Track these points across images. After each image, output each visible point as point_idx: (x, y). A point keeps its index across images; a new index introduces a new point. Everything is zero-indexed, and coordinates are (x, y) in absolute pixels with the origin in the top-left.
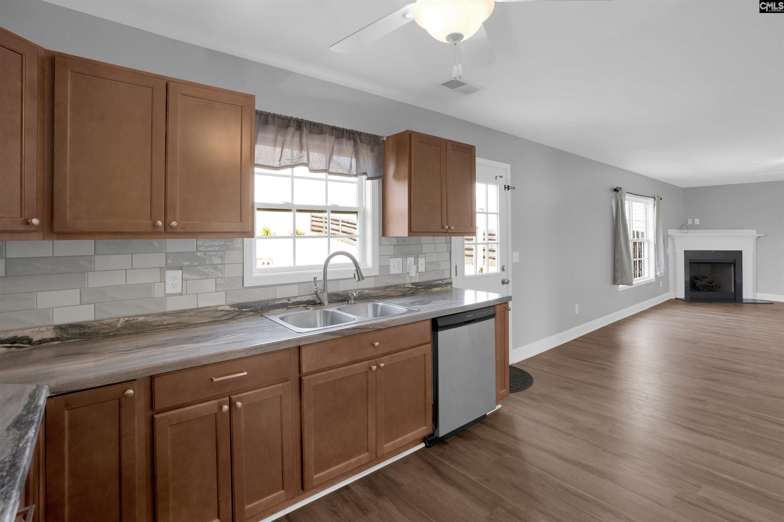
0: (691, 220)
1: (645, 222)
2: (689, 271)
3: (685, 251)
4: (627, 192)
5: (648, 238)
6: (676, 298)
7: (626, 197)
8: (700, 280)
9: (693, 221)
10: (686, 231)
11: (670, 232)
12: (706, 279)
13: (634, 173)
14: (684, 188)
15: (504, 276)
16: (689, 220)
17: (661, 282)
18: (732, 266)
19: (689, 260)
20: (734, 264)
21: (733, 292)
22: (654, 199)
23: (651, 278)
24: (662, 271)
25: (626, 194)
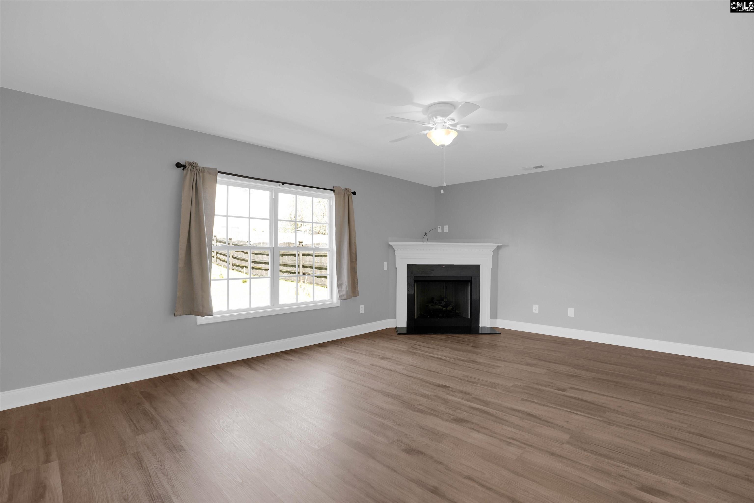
2: (414, 291)
3: (409, 266)
5: (332, 247)
6: (396, 328)
7: (218, 178)
8: (434, 303)
9: (443, 228)
12: (442, 302)
14: (435, 188)
16: (439, 226)
17: (361, 307)
19: (414, 278)
20: (471, 282)
21: (470, 318)
22: (333, 191)
23: (332, 301)
24: (344, 293)
25: (219, 174)
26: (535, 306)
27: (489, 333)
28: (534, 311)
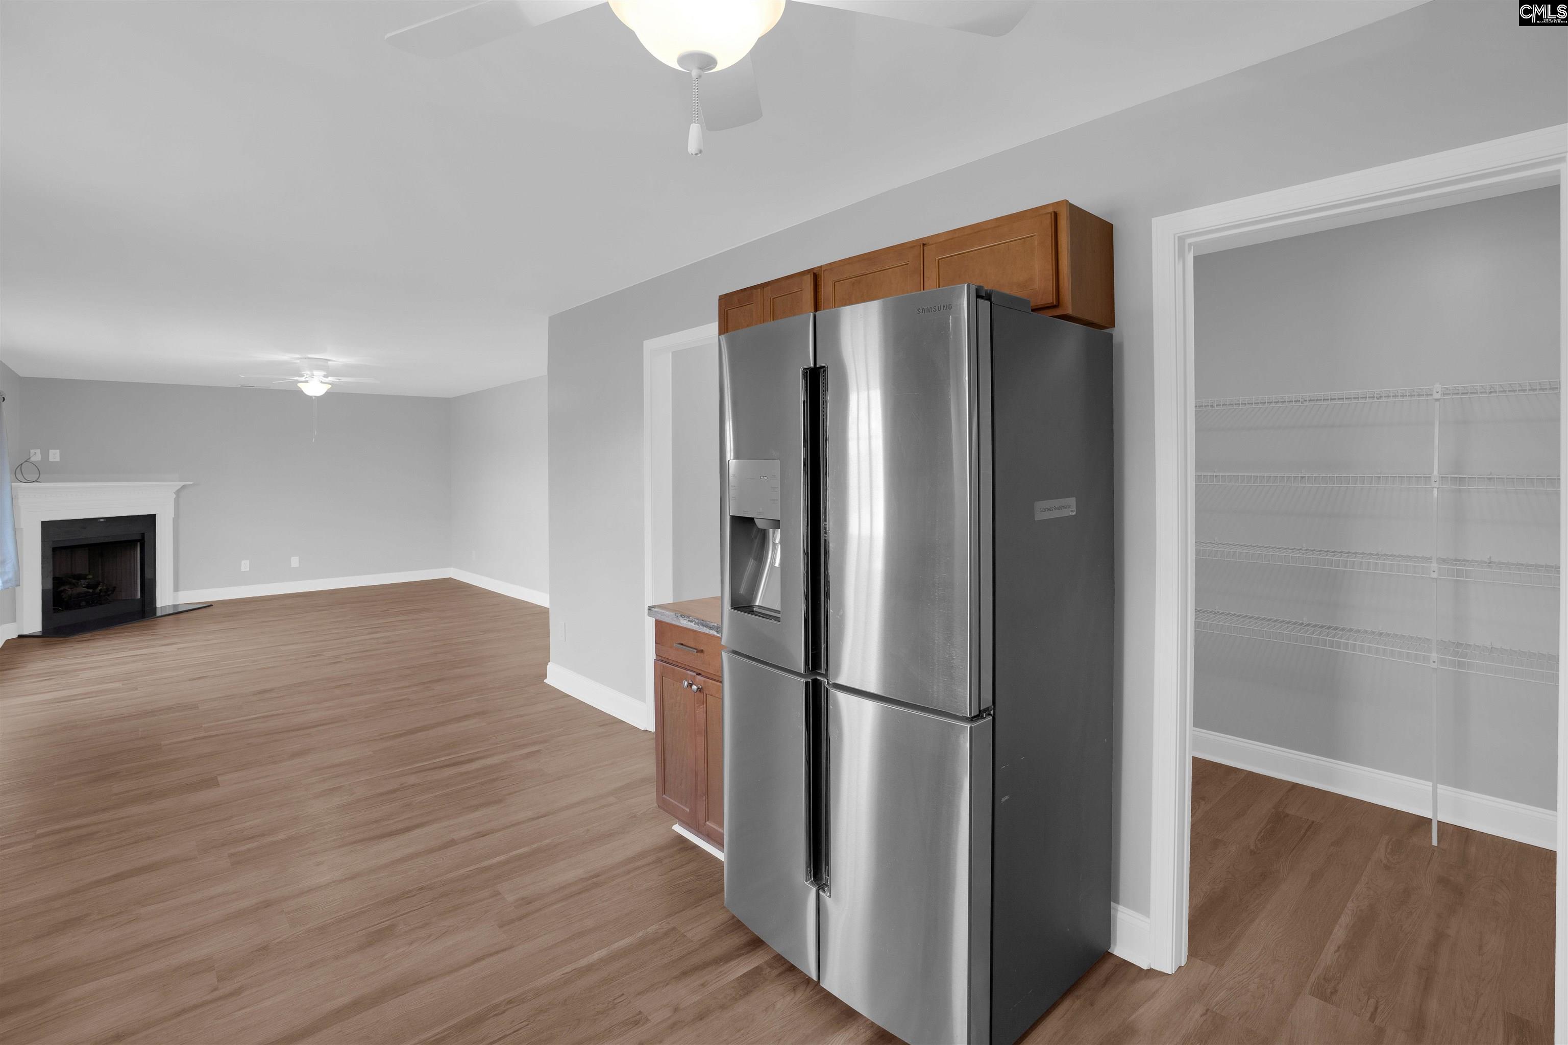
0: (38, 451)
2: (51, 567)
3: (43, 524)
6: (21, 636)
12: (83, 581)
14: (23, 378)
18: (135, 546)
19: (50, 544)
20: (142, 541)
21: (139, 597)
26: (243, 562)
27: (173, 612)
28: (243, 570)
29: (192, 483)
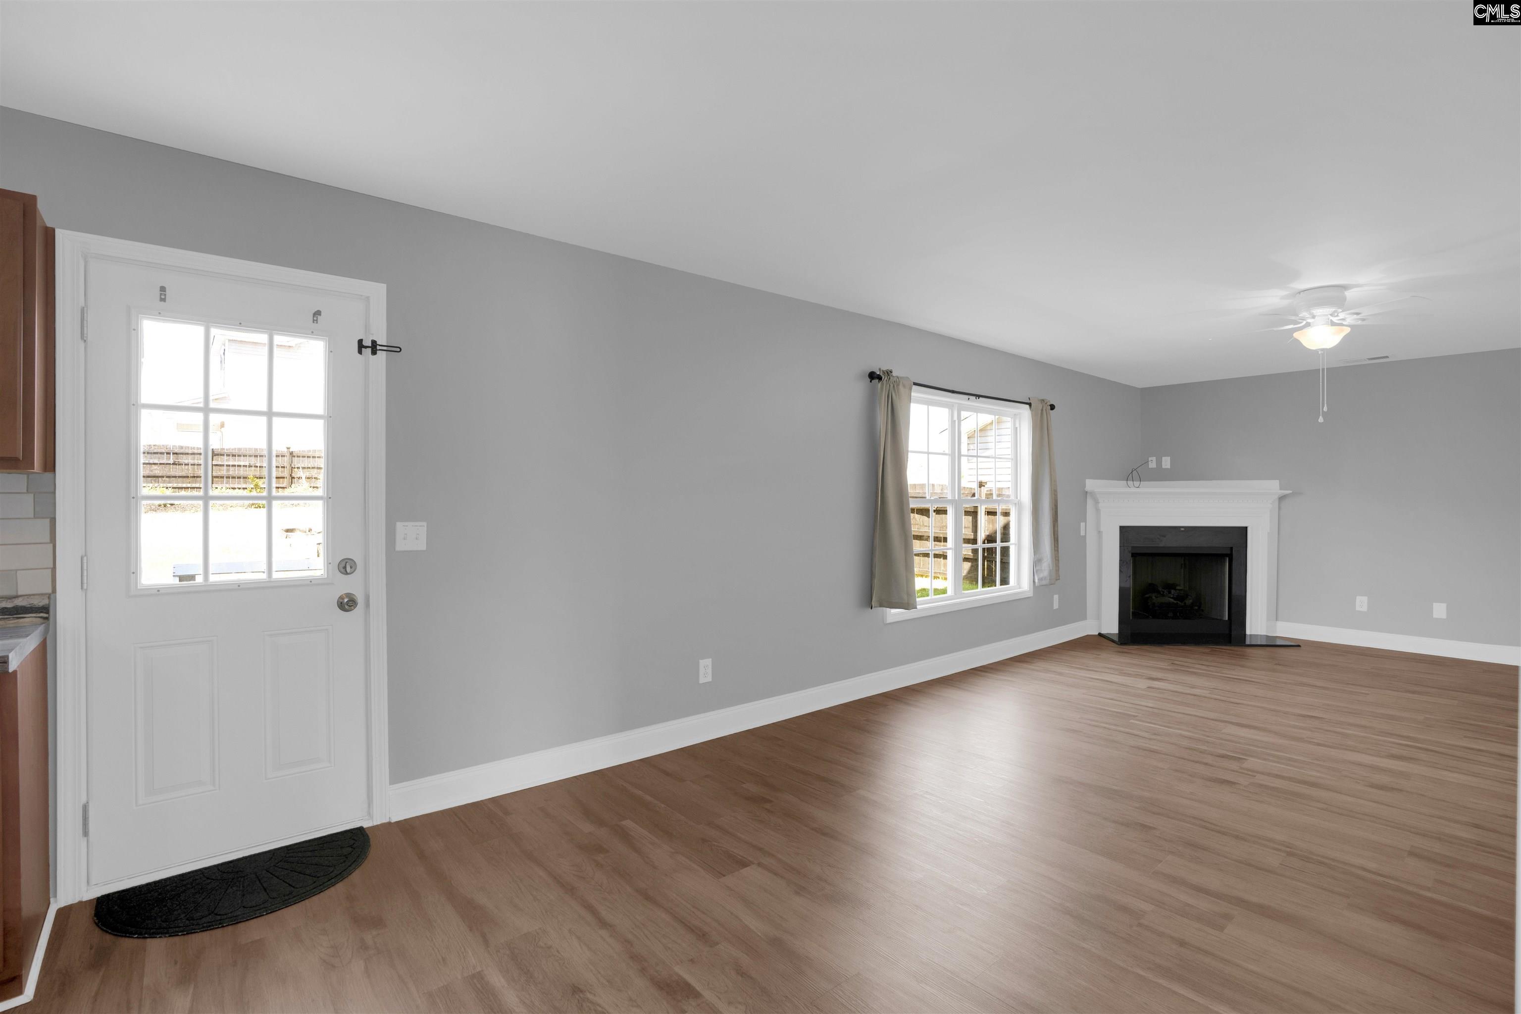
0: (1154, 459)
1: (1012, 459)
2: (1130, 572)
3: (1122, 528)
4: (915, 384)
5: (1019, 498)
6: (1100, 635)
7: (912, 394)
8: (1159, 592)
9: (1159, 462)
10: (1137, 483)
11: (1091, 484)
12: (1173, 591)
13: (949, 338)
14: (1142, 389)
15: (351, 585)
16: (1150, 459)
17: (1055, 599)
18: (1224, 562)
19: (1130, 549)
20: (1230, 556)
21: (1227, 619)
22: (1028, 406)
23: (1020, 588)
24: (1045, 573)
25: (914, 387)
26: (1359, 599)
27: (1265, 644)
28: (1358, 608)
29: (1291, 492)
